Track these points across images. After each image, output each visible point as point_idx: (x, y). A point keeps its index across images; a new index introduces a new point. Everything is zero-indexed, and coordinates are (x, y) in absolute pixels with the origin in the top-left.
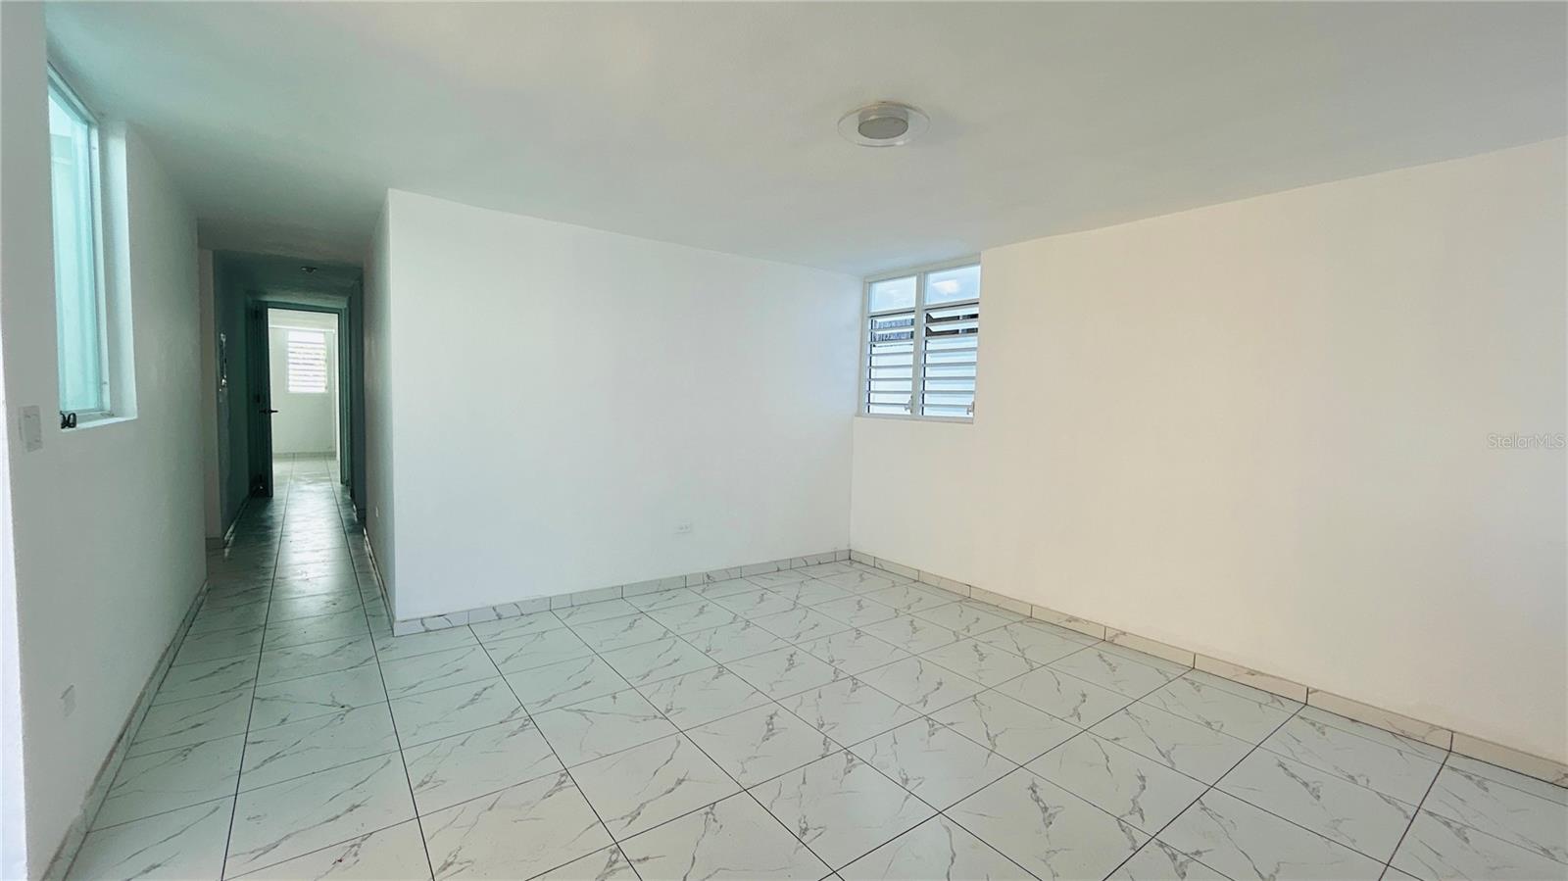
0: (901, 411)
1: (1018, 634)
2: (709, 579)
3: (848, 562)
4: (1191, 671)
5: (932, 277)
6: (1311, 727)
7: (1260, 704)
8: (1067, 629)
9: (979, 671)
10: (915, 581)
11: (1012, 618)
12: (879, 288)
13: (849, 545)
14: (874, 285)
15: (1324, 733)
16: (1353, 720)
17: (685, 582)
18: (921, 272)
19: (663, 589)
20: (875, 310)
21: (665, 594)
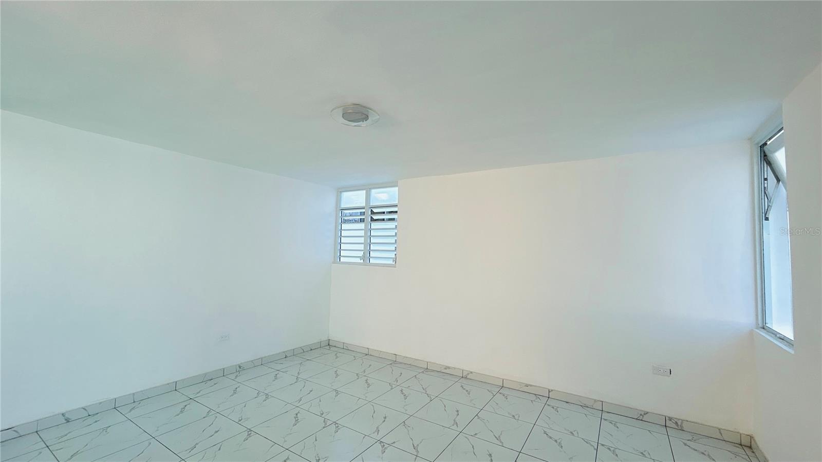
0: (358, 260)
1: (422, 379)
2: (240, 368)
3: (328, 347)
4: (502, 388)
5: (373, 191)
6: (552, 409)
7: (532, 401)
8: (444, 373)
9: (405, 406)
10: (366, 355)
11: (418, 371)
12: (345, 195)
13: (328, 337)
14: (343, 193)
15: (558, 411)
16: (567, 402)
17: (223, 373)
18: (368, 188)
19: (207, 379)
20: (343, 206)
21: (209, 382)
